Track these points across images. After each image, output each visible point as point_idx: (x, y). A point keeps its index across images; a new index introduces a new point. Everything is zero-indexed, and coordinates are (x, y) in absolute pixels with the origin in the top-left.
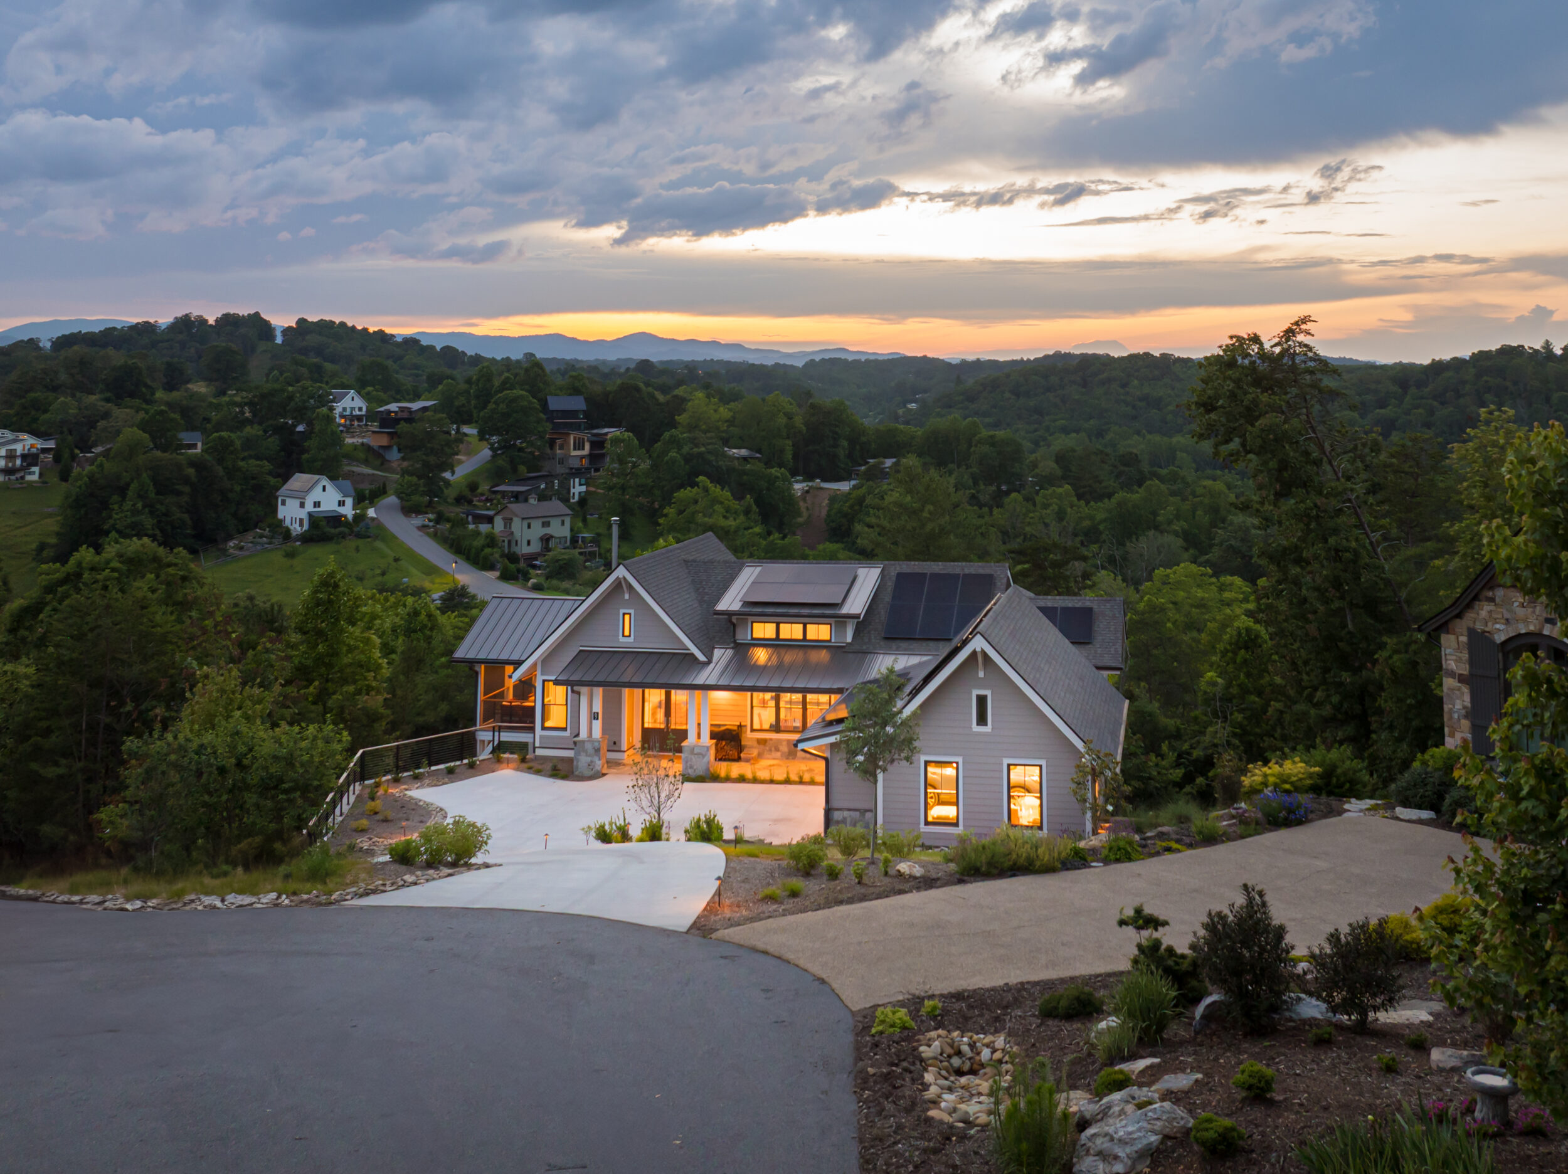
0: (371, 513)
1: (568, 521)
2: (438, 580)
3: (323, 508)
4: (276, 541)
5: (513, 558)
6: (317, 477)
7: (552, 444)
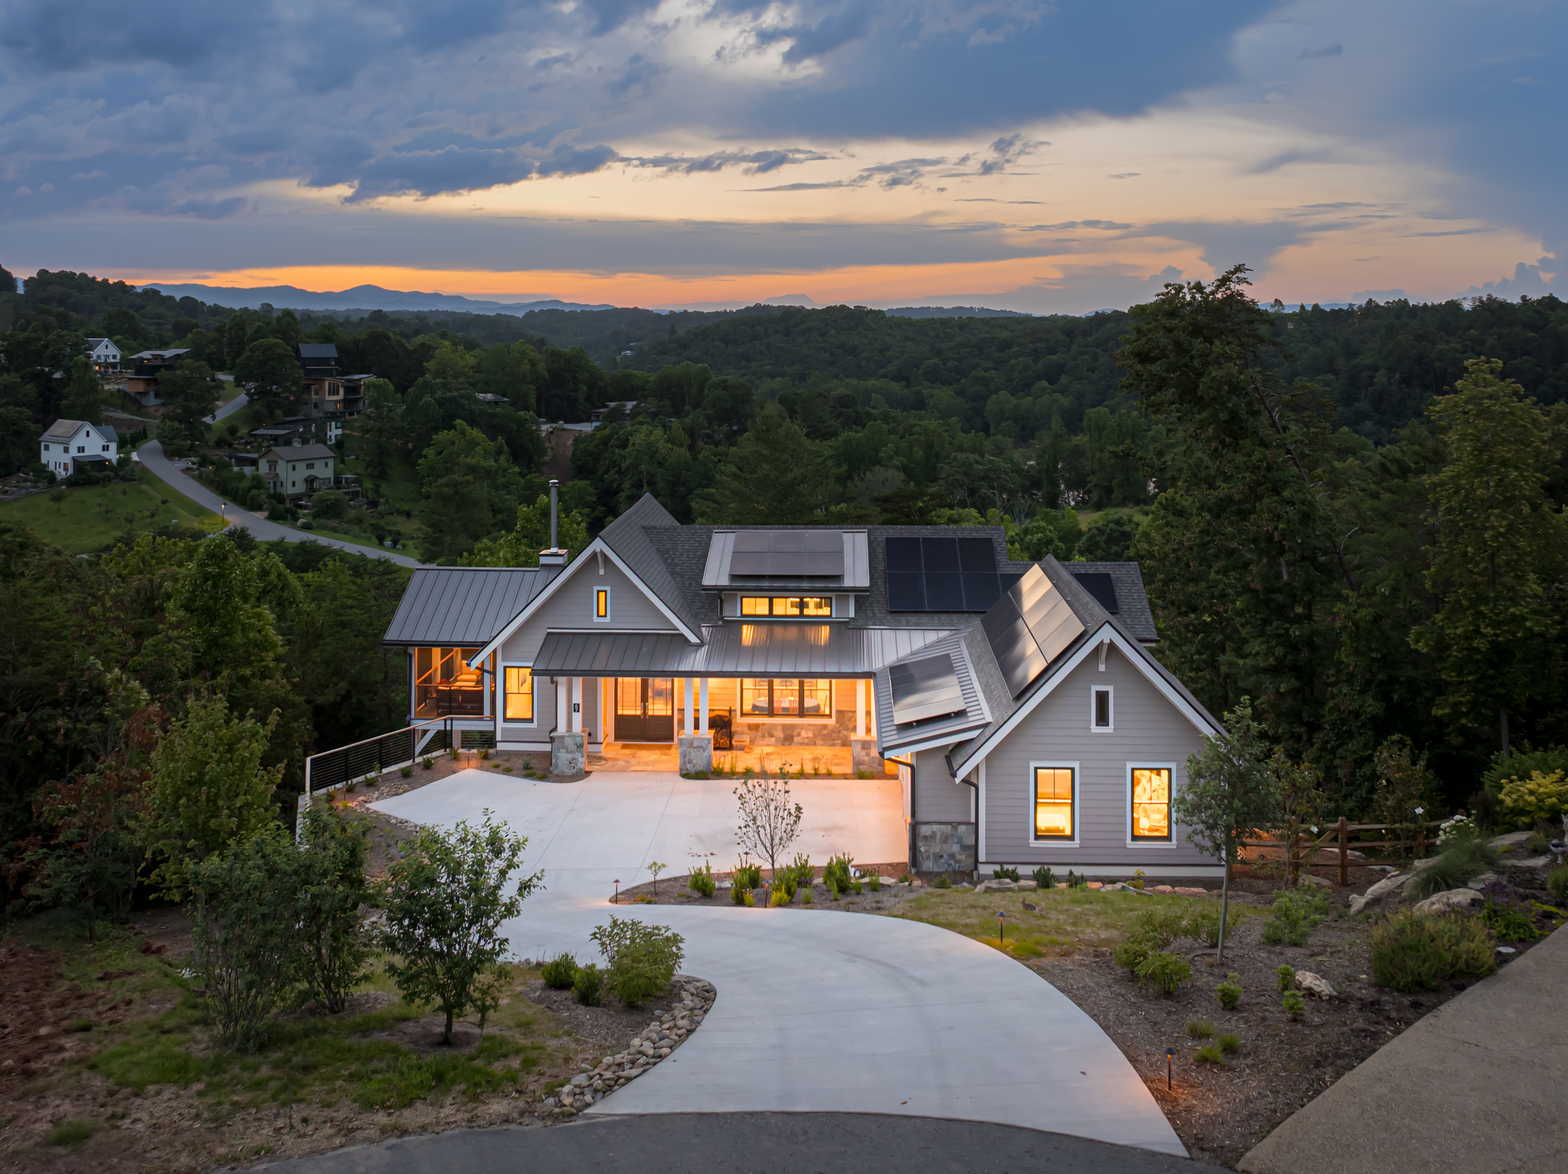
0: (135, 457)
1: (331, 463)
2: (206, 521)
3: (87, 453)
4: (40, 485)
5: (279, 498)
6: (80, 423)
7: (307, 388)
